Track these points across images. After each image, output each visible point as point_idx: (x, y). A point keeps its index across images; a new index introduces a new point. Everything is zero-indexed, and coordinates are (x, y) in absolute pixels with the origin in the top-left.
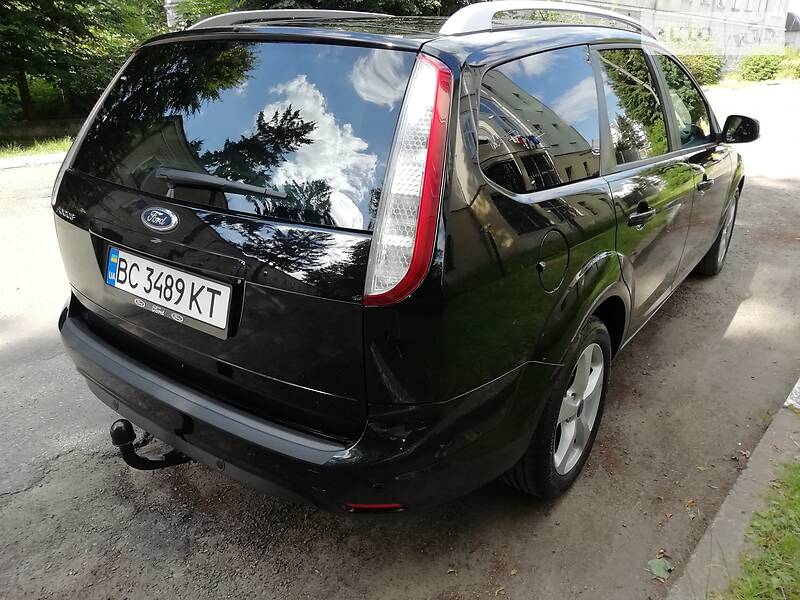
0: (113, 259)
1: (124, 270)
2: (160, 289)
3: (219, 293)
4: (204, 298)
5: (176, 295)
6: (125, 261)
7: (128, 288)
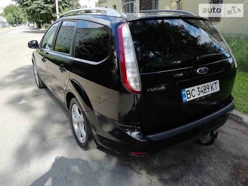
0: (183, 93)
3: (217, 83)
5: (207, 90)
6: (189, 91)
7: (192, 98)
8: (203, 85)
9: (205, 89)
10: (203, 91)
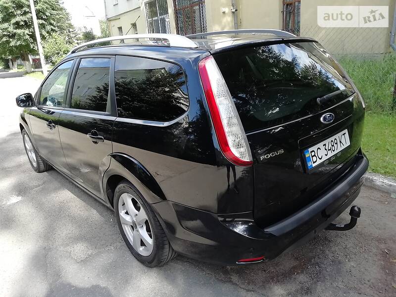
3: (345, 133)
5: (335, 145)
6: (313, 151)
7: (319, 162)
9: (333, 145)
10: (330, 149)
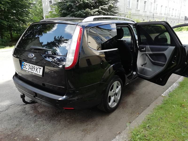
0: (23, 64)
1: (25, 66)
2: (31, 69)
3: (41, 69)
4: (38, 70)
5: (34, 69)
6: (25, 64)
7: (25, 69)
8: (32, 65)
